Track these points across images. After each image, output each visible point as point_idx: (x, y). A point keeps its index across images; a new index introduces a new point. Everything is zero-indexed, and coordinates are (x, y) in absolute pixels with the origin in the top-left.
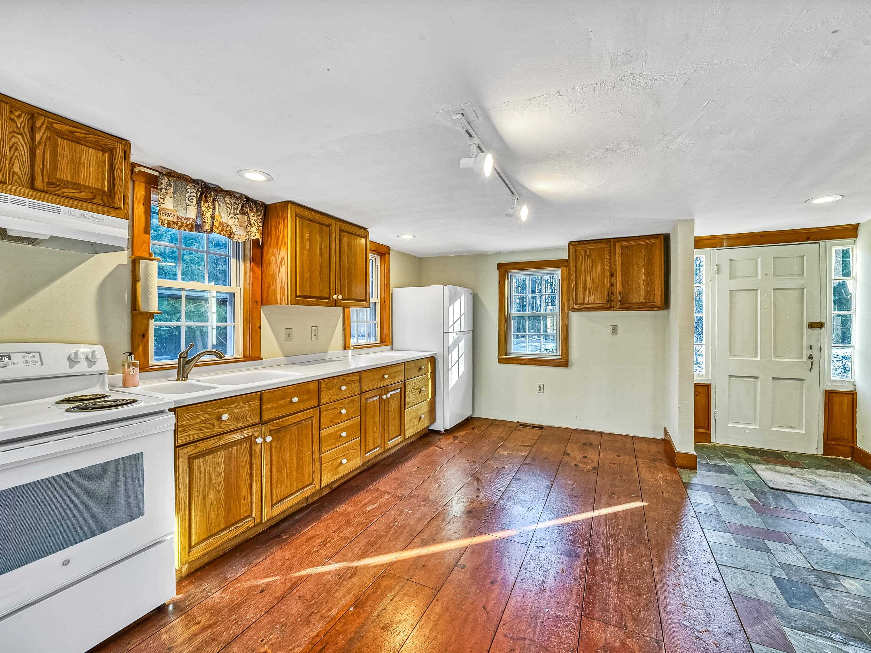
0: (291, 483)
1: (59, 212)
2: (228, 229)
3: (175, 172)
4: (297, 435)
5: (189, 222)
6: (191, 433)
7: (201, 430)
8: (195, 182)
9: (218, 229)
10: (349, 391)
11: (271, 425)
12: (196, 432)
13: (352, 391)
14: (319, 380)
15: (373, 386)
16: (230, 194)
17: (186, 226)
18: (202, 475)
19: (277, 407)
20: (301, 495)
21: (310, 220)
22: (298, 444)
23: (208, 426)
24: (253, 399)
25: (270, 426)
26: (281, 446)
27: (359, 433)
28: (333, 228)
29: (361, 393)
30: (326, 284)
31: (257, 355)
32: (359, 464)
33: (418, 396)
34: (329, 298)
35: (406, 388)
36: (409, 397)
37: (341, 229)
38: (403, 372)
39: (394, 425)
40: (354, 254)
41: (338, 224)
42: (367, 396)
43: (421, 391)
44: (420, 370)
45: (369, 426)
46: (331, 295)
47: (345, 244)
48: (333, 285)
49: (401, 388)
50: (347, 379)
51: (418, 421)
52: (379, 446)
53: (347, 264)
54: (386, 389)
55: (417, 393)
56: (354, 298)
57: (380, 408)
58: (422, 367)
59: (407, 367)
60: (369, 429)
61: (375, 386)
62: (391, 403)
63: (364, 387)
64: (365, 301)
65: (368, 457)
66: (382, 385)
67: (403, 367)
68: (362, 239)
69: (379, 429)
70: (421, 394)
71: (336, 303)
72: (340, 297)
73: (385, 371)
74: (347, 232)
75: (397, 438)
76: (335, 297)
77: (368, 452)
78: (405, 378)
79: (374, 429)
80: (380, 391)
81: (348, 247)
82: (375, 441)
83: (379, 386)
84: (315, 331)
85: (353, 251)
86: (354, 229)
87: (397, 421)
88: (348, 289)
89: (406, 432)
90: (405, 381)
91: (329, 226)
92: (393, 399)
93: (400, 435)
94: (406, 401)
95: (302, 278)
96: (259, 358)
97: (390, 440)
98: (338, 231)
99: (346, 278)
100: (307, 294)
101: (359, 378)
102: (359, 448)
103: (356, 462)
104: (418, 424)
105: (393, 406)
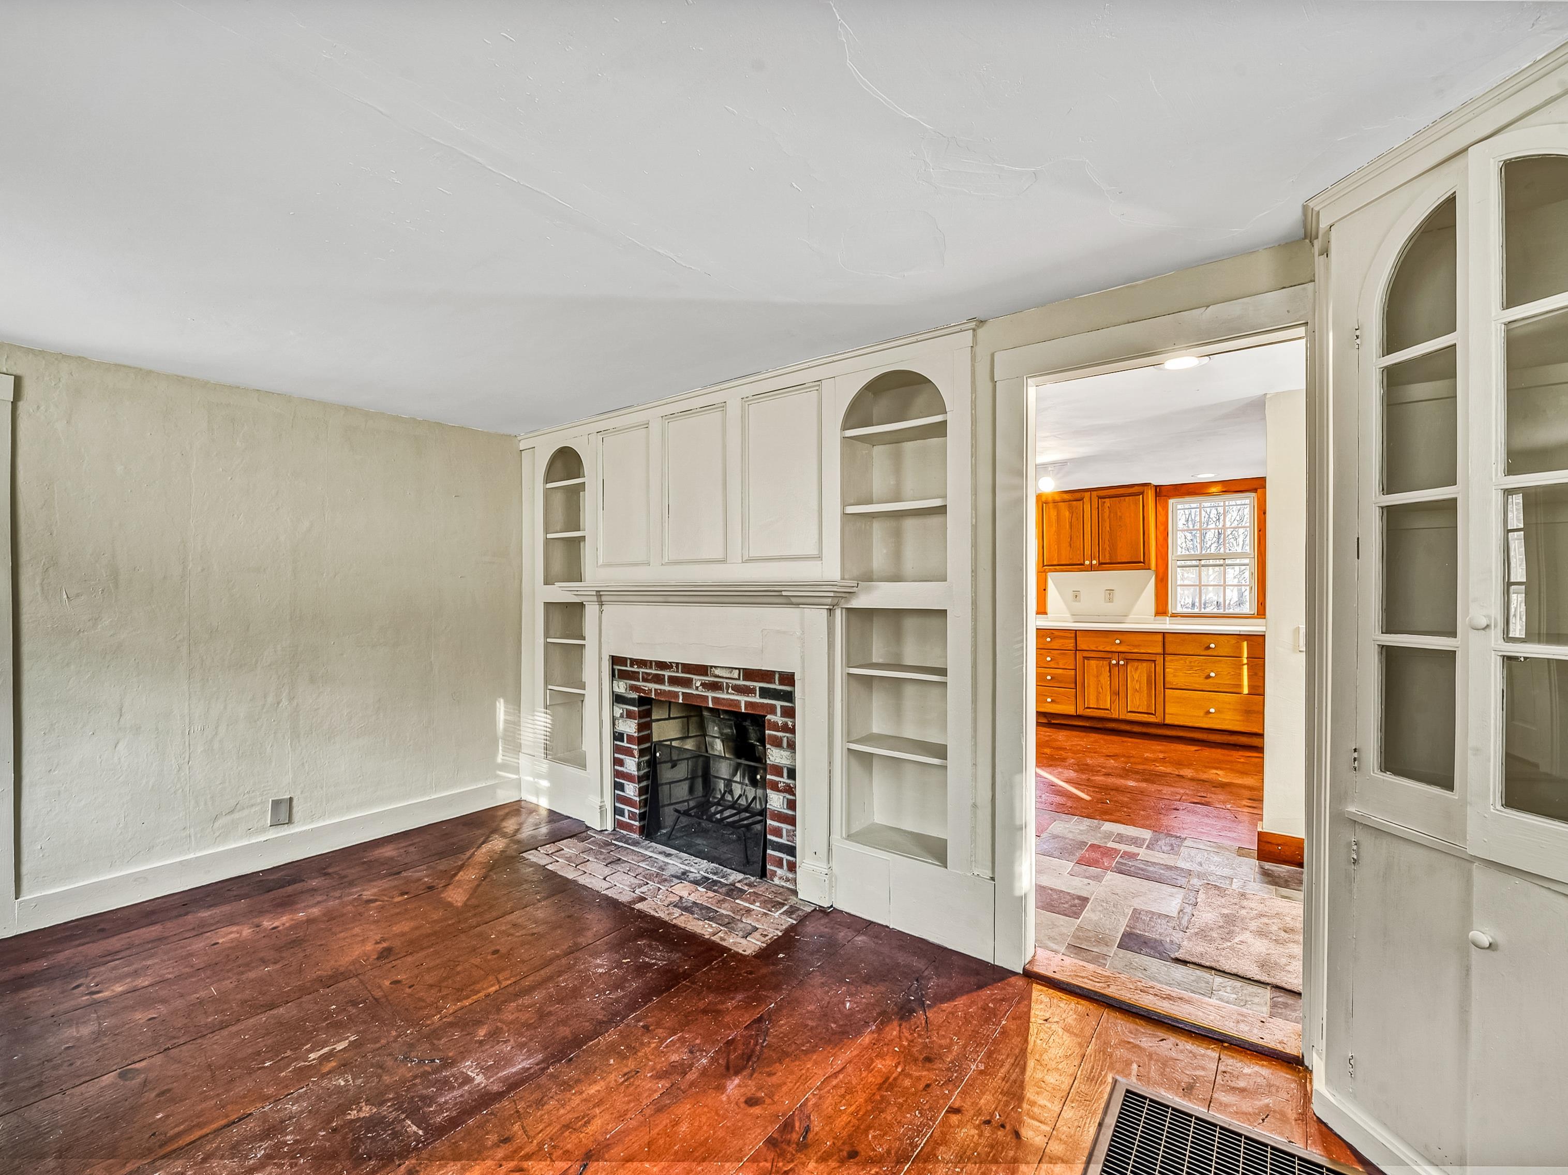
10: (1059, 644)
13: (1063, 645)
15: (1096, 647)
21: (1070, 501)
27: (1073, 686)
28: (1086, 500)
29: (1076, 650)
30: (1078, 552)
31: (1043, 611)
32: (1072, 712)
33: (1201, 680)
34: (1083, 564)
35: (1166, 664)
36: (1175, 676)
37: (1100, 497)
38: (1161, 644)
39: (1137, 698)
40: (1121, 517)
41: (1094, 494)
42: (1086, 654)
43: (1208, 677)
44: (1208, 648)
45: (1089, 684)
46: (1084, 562)
47: (1107, 510)
48: (1088, 552)
49: (1155, 661)
50: (1056, 633)
51: (1202, 713)
52: (1107, 710)
53: (1108, 529)
54: (1121, 655)
55: (1199, 676)
56: (1120, 561)
57: (1110, 671)
58: (1212, 646)
59: (1170, 639)
60: (1089, 686)
61: (1101, 648)
62: (1131, 672)
63: (1082, 646)
64: (1141, 562)
65: (1089, 713)
66: (1113, 649)
67: (1160, 637)
68: (1137, 497)
69: (1109, 692)
70: (1210, 680)
71: (1091, 568)
72: (1094, 562)
73: (1121, 637)
74: (1110, 497)
75: (1146, 715)
76: (1087, 562)
77: (1088, 708)
78: (1167, 652)
79: (1097, 688)
80: (1110, 655)
81: (1110, 512)
82: (1101, 702)
83: (1108, 649)
84: (1110, 594)
85: (1119, 514)
86: (1121, 491)
87: (1146, 695)
88: (1110, 553)
89: (1167, 716)
90: (1164, 654)
91: (1081, 499)
92: (1137, 669)
93: (1152, 714)
94: (1167, 679)
95: (1049, 552)
96: (1045, 613)
97: (1130, 712)
98: (1095, 500)
99: (1107, 542)
100: (1055, 563)
101: (1073, 635)
102: (1074, 699)
103: (1069, 709)
104: (1203, 717)
105: (1136, 677)
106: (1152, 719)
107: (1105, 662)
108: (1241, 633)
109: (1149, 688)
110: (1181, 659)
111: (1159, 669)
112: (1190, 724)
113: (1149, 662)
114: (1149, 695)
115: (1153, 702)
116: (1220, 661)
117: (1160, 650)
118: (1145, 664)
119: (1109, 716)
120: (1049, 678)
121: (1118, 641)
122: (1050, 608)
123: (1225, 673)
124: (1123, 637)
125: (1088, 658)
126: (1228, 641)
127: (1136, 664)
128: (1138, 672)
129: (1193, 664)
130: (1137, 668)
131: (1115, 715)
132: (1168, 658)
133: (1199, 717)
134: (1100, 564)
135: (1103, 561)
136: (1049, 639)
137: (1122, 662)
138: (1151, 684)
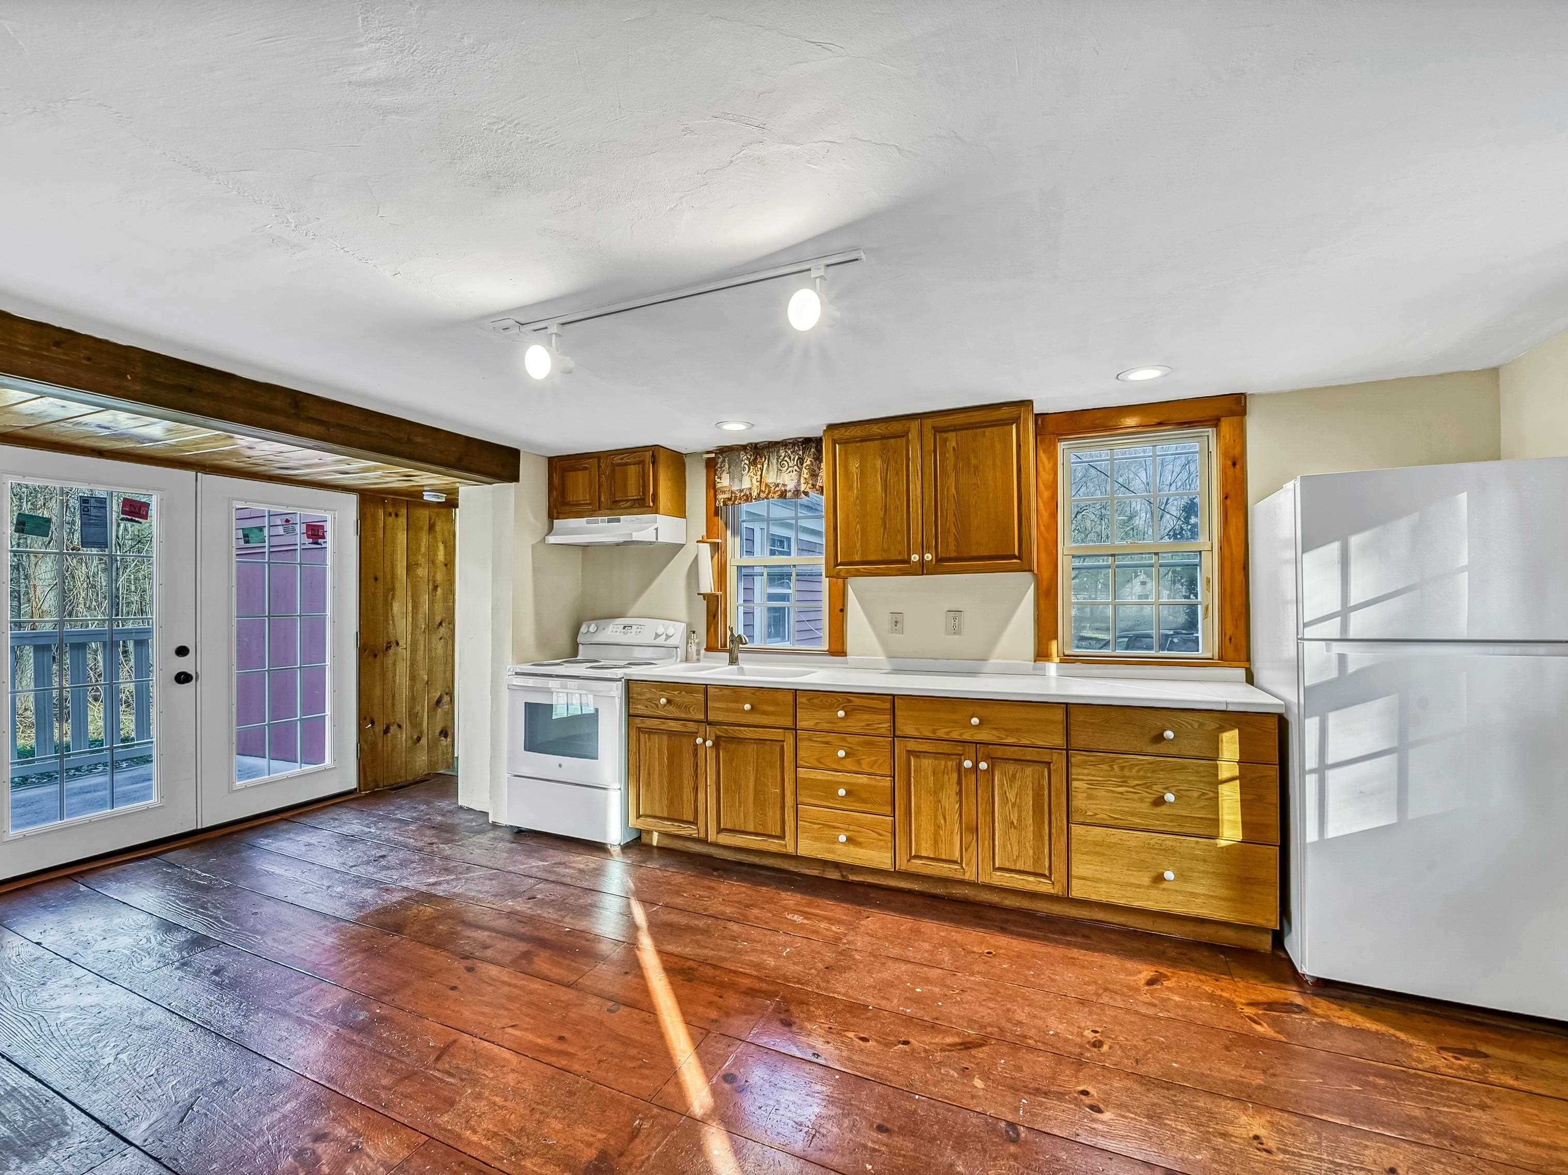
0: (745, 817)
1: (618, 521)
2: (777, 489)
3: (726, 447)
4: (755, 756)
5: (742, 494)
6: (639, 707)
7: (647, 707)
8: (744, 448)
9: (764, 492)
10: (863, 724)
11: (718, 729)
12: (643, 708)
13: (868, 725)
14: (796, 690)
15: (934, 731)
16: (784, 444)
17: (740, 499)
18: (648, 751)
19: (728, 710)
20: (761, 843)
21: (884, 437)
22: (757, 770)
23: (653, 705)
24: (697, 692)
25: (717, 731)
26: (732, 760)
27: (888, 809)
28: (913, 435)
29: (894, 736)
30: (899, 537)
31: (839, 649)
32: (887, 865)
33: (1145, 808)
34: (907, 561)
35: (1074, 770)
36: (1090, 797)
37: (937, 430)
38: (1061, 728)
39: (1014, 840)
40: (976, 468)
41: (929, 423)
42: (912, 745)
43: (1159, 801)
44: (1159, 738)
45: (918, 807)
46: (909, 555)
47: (950, 455)
48: (916, 537)
49: (1048, 764)
50: (857, 701)
51: (1146, 880)
52: (955, 862)
53: (954, 491)
54: (982, 750)
55: (1141, 800)
56: (975, 554)
57: (959, 783)
58: (1169, 734)
59: (1081, 718)
60: (918, 812)
61: (941, 733)
62: (1001, 785)
63: (906, 727)
64: (1015, 557)
65: (917, 866)
66: (967, 737)
67: (1059, 715)
68: (1007, 428)
69: (957, 827)
70: (1163, 809)
71: (923, 569)
72: (928, 557)
73: (979, 710)
74: (956, 429)
75: (1031, 879)
76: (915, 558)
77: (918, 857)
78: (1073, 745)
79: (936, 819)
80: (960, 749)
81: (957, 457)
82: (942, 846)
83: (955, 735)
84: (954, 619)
85: (973, 461)
86: (977, 417)
87: (1030, 836)
88: (956, 539)
89: (1074, 882)
90: (1067, 750)
91: (905, 434)
92: (1013, 779)
93: (1044, 876)
94: (1075, 803)
95: (847, 535)
96: (842, 653)
97: (1000, 869)
98: (929, 435)
99: (951, 518)
100: (857, 558)
101: (888, 705)
102: (889, 836)
103: (879, 858)
104: (1148, 888)
105: (1011, 796)
106: (1044, 887)
107: (950, 763)
108: (1230, 708)
109: (1038, 822)
110: (1103, 761)
111: (1058, 781)
112: (1122, 902)
113: (1037, 767)
114: (1038, 835)
115: (1046, 851)
116: (1184, 767)
117: (1059, 741)
118: (1029, 770)
119: (959, 876)
120: (842, 792)
121: (974, 721)
122: (851, 643)
123: (1196, 794)
124: (986, 712)
125: (917, 754)
126: (1201, 725)
127: (1011, 768)
128: (1017, 784)
129: (1126, 772)
130: (1014, 776)
131: (969, 876)
132: (1076, 758)
133: (1139, 886)
134: (939, 560)
135: (944, 555)
136: (841, 713)
137: (983, 765)
138: (1043, 814)
